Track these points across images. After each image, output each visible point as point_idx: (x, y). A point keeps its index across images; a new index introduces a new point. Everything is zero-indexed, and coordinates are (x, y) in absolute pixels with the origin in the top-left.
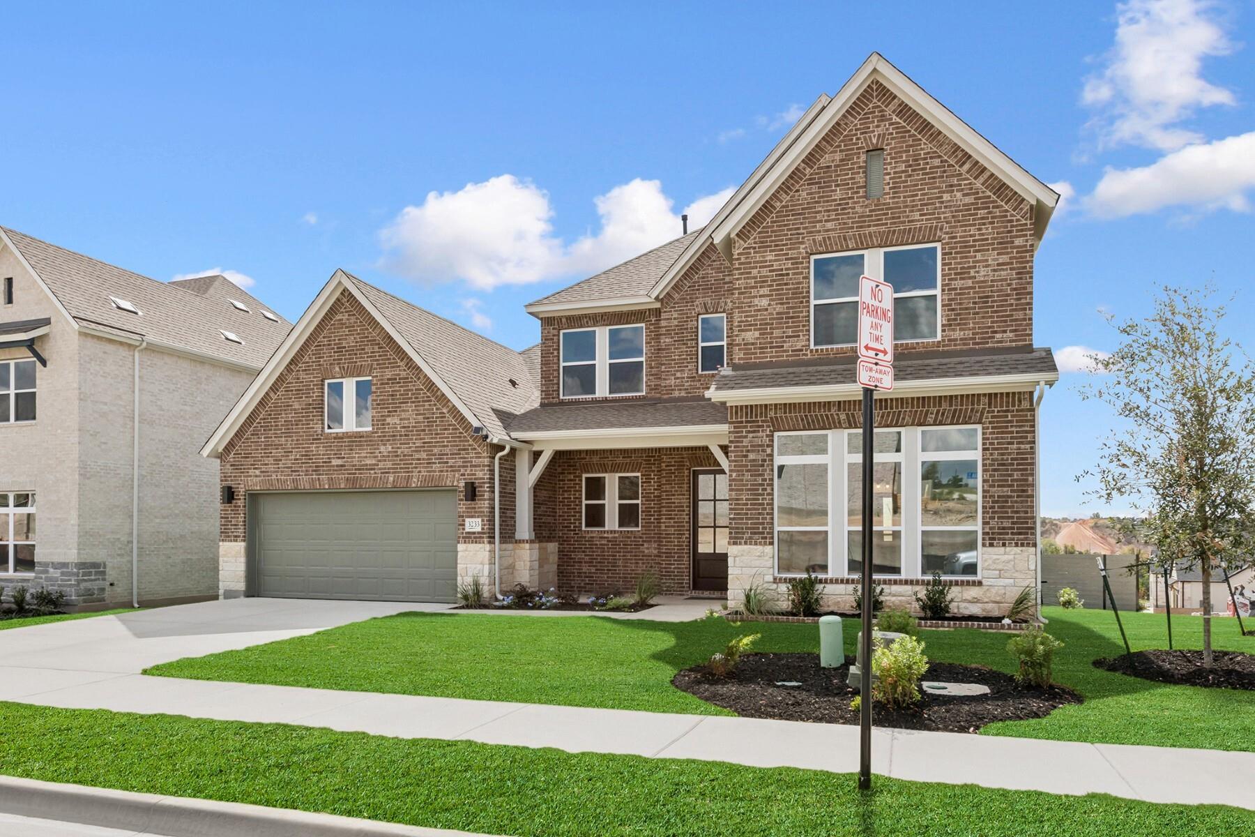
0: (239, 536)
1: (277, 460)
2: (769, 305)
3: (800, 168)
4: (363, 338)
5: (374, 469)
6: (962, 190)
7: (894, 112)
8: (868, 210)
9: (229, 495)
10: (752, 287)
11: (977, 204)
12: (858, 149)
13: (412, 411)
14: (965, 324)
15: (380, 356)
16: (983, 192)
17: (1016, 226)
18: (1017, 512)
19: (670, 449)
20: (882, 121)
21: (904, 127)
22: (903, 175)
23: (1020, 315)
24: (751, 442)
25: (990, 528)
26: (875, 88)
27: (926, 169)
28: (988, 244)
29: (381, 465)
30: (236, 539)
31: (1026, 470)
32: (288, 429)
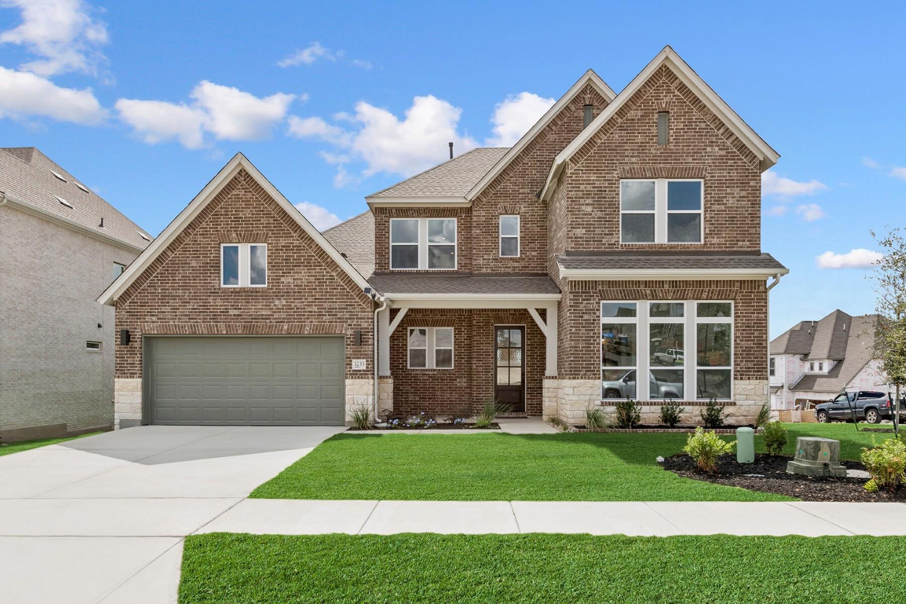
0: (136, 374)
1: (175, 309)
2: (593, 211)
3: (614, 118)
4: (259, 211)
5: (270, 319)
6: (719, 146)
7: (676, 88)
8: (659, 152)
9: (126, 338)
10: (581, 198)
11: (728, 156)
12: (653, 109)
13: (305, 273)
14: (720, 234)
15: (274, 227)
16: (731, 149)
17: (751, 173)
18: (757, 358)
19: (480, 310)
20: (669, 93)
21: (682, 99)
22: (682, 131)
23: (753, 231)
24: (585, 307)
25: (741, 368)
26: (664, 70)
27: (696, 129)
28: (734, 183)
29: (276, 316)
30: (132, 375)
31: (762, 330)
32: (186, 283)
